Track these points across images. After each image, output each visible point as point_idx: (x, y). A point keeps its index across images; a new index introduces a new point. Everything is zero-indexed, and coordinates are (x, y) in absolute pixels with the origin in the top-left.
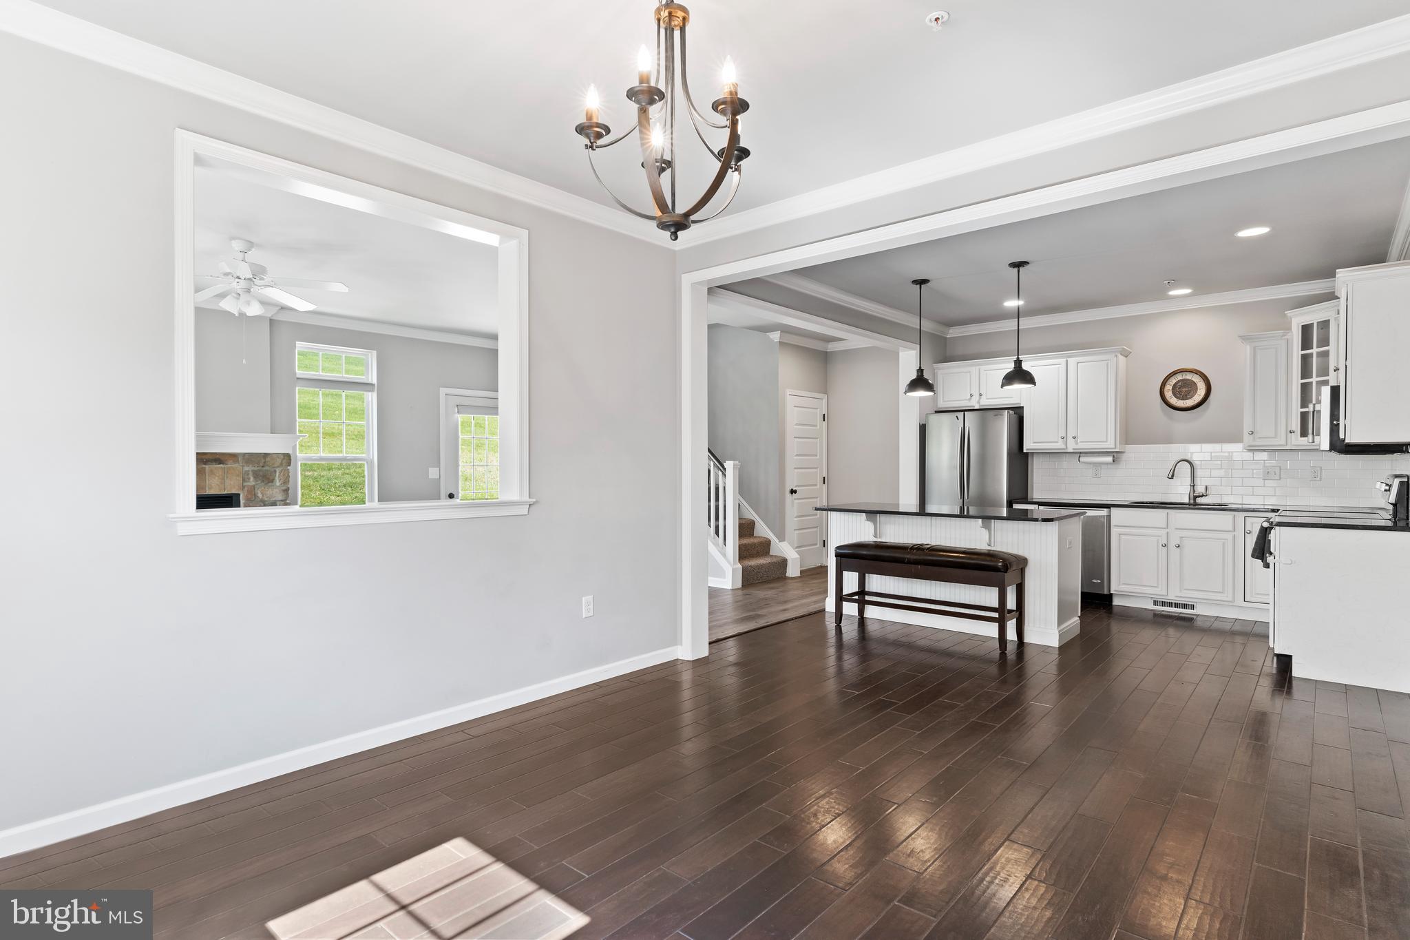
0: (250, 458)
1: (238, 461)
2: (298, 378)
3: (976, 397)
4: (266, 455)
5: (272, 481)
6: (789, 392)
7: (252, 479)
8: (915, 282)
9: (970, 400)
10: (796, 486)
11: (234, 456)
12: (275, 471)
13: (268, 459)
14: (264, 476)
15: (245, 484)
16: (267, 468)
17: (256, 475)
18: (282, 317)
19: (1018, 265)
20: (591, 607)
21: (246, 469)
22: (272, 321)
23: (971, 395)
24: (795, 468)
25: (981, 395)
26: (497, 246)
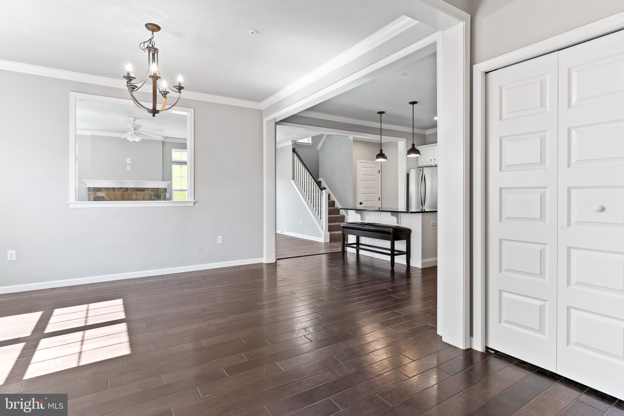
0: (153, 189)
1: (149, 190)
2: (172, 162)
3: (433, 161)
4: (158, 188)
5: (160, 198)
6: (358, 161)
7: (153, 197)
8: (379, 113)
9: (431, 162)
10: (363, 201)
11: (147, 189)
12: (161, 194)
13: (159, 190)
14: (157, 196)
15: (151, 198)
16: (158, 193)
17: (155, 195)
18: (167, 140)
19: (413, 103)
20: (222, 240)
21: (151, 193)
22: (163, 142)
23: (431, 160)
24: (362, 194)
25: (435, 160)
26: (187, 114)
